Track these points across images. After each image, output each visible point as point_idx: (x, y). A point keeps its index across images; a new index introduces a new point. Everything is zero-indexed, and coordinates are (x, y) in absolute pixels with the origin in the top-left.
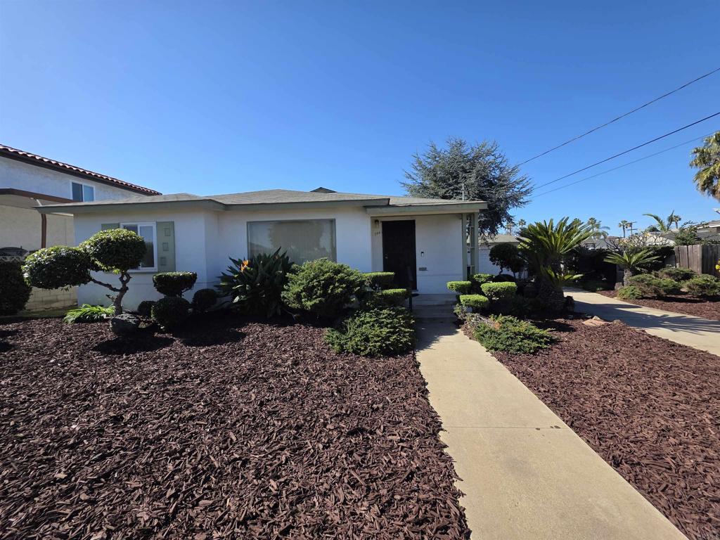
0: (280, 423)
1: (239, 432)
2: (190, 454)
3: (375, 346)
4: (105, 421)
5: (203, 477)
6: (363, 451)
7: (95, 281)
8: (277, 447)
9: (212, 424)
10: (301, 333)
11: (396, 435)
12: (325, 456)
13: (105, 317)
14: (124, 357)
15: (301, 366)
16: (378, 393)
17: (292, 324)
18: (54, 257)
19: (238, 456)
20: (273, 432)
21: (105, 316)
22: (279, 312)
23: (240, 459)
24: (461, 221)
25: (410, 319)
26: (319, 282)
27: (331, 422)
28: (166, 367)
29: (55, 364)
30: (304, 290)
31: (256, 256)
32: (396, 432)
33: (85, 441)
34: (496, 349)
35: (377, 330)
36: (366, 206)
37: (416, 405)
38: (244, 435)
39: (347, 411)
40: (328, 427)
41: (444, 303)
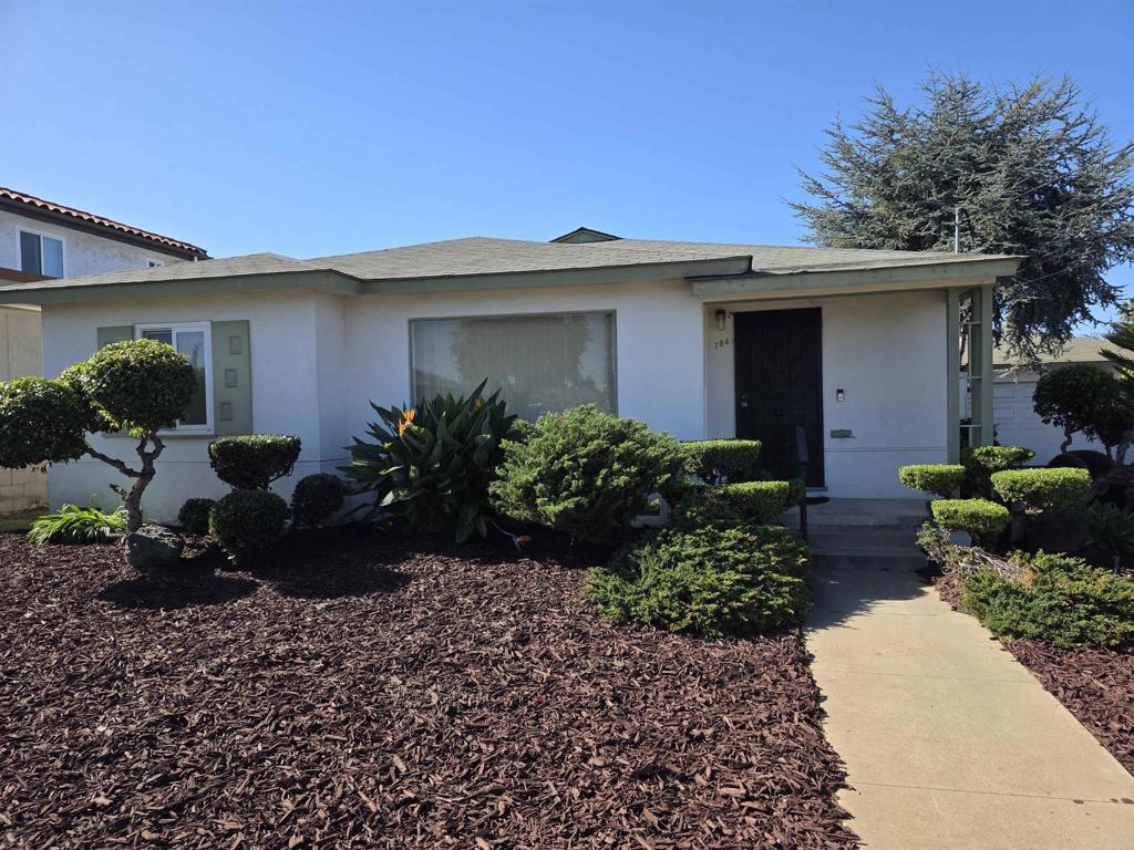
0: (491, 749)
1: (410, 757)
2: (321, 787)
3: (704, 612)
4: (156, 724)
5: (351, 824)
6: (664, 808)
7: (94, 454)
8: (487, 788)
9: (357, 742)
10: (532, 577)
11: (738, 787)
12: (584, 809)
13: (108, 534)
14: (164, 614)
15: (535, 647)
16: (705, 709)
17: (513, 559)
18: (23, 400)
19: (412, 796)
20: (479, 762)
21: (107, 530)
22: (483, 530)
23: (415, 800)
24: (945, 307)
25: (794, 553)
26: (574, 459)
27: (599, 754)
28: (250, 635)
29: (34, 620)
30: (541, 478)
31: (430, 398)
32: (739, 783)
33: (126, 753)
34: (1018, 635)
35: (711, 575)
36: (692, 276)
37: (791, 737)
38: (420, 763)
39: (633, 736)
40: (591, 761)
41: (895, 522)
